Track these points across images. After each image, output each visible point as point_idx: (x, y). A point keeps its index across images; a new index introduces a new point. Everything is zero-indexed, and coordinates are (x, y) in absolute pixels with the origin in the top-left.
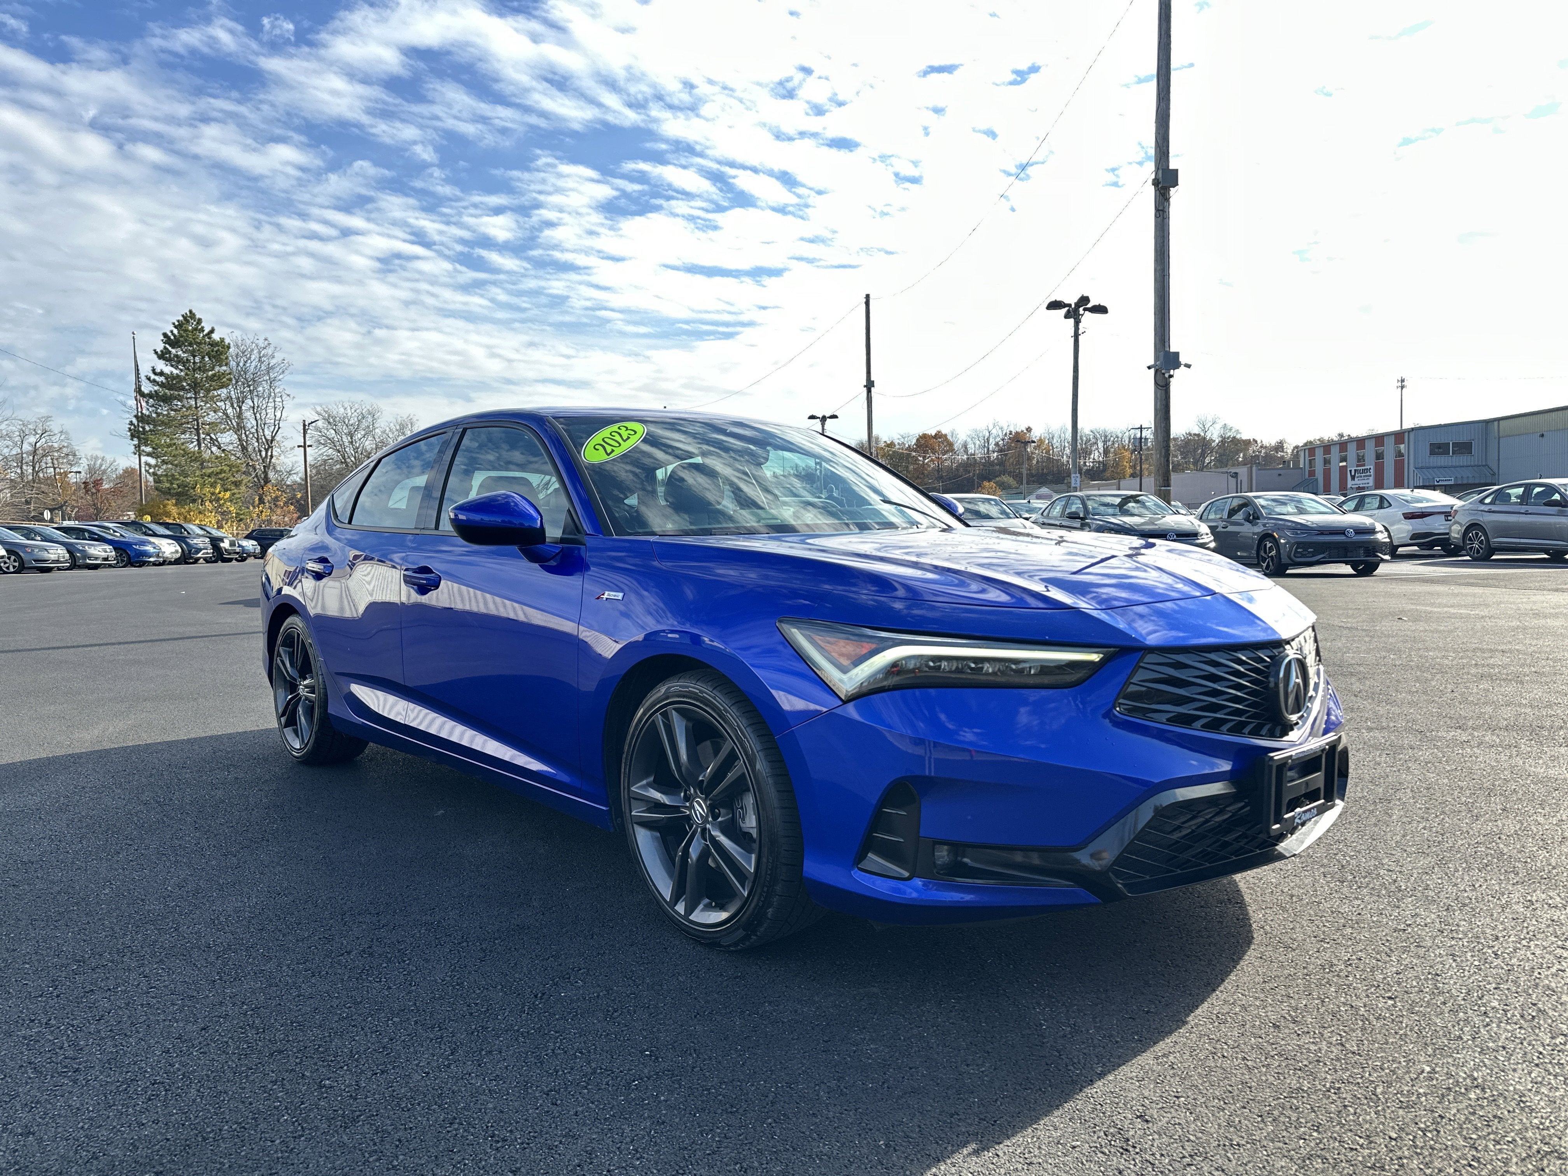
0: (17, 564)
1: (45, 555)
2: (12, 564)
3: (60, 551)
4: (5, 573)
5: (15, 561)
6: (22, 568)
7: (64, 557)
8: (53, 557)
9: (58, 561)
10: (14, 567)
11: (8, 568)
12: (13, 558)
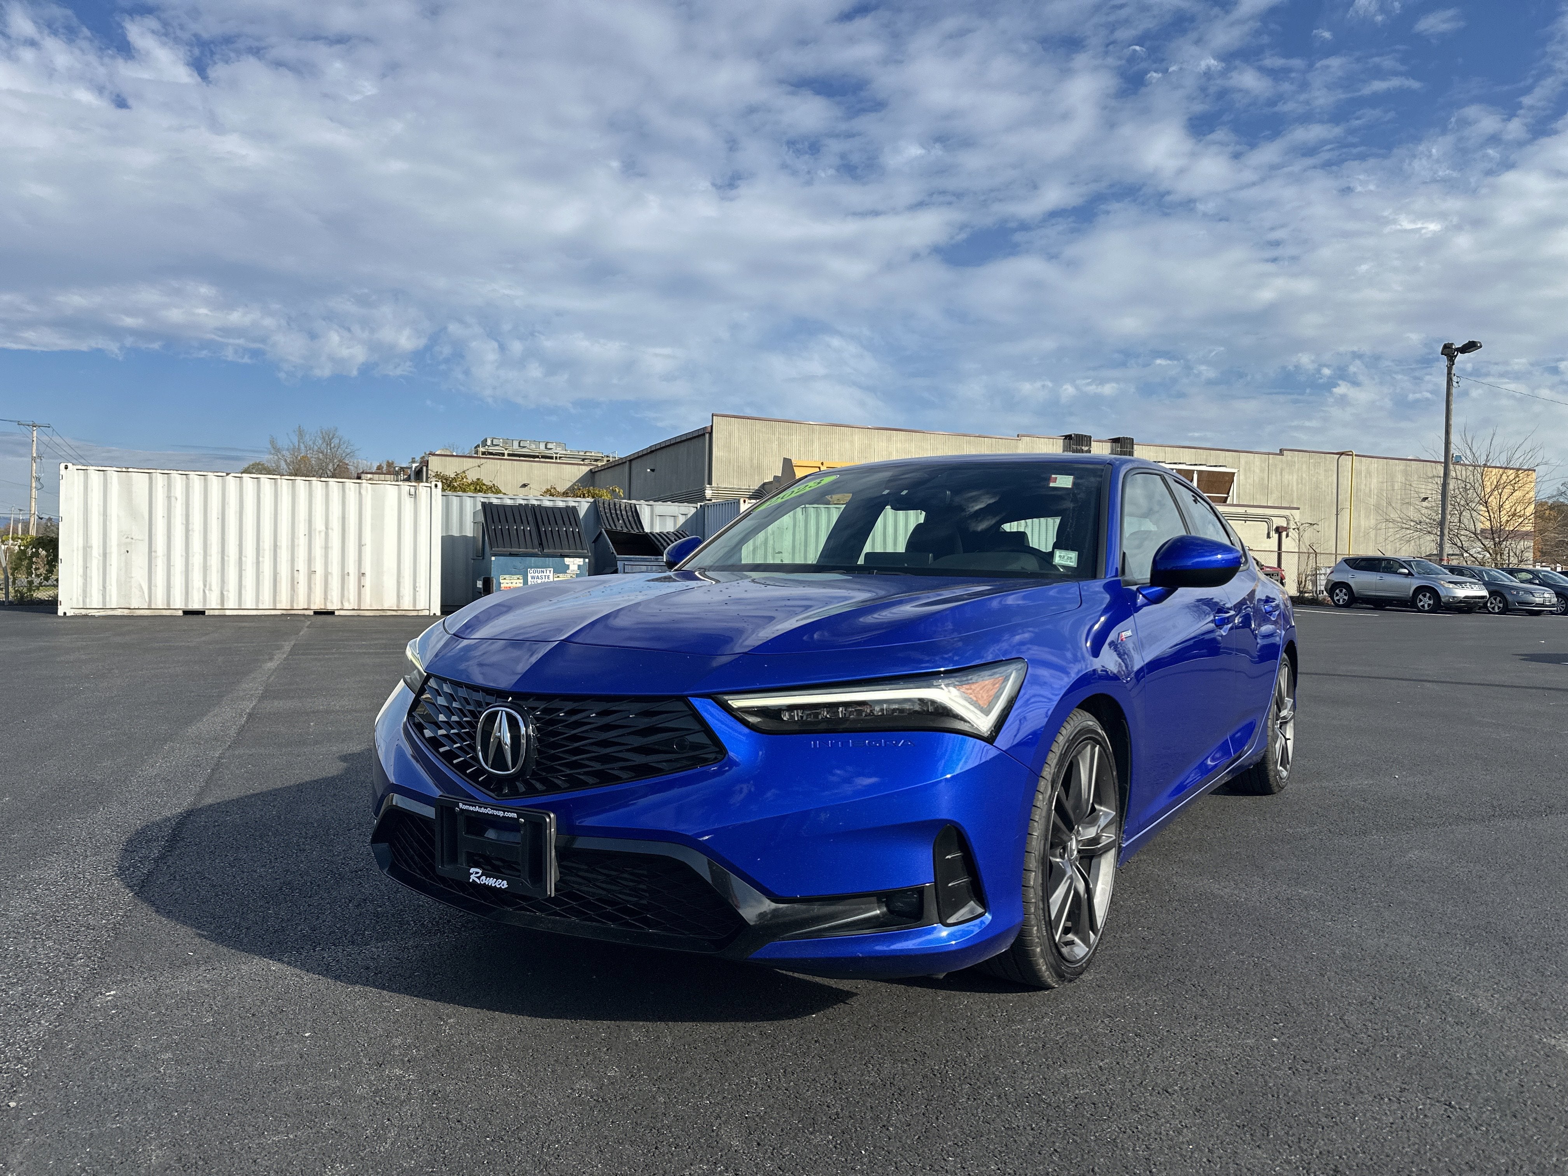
0: (1501, 605)
1: (1530, 598)
2: (1498, 605)
3: (1546, 595)
4: (1490, 613)
5: (1500, 602)
6: (1506, 610)
7: (1550, 601)
8: (1538, 600)
9: (1542, 605)
10: (1499, 608)
11: (1493, 608)
12: (1498, 599)
